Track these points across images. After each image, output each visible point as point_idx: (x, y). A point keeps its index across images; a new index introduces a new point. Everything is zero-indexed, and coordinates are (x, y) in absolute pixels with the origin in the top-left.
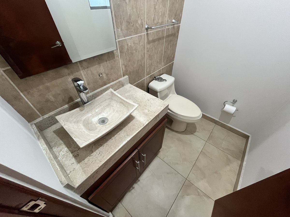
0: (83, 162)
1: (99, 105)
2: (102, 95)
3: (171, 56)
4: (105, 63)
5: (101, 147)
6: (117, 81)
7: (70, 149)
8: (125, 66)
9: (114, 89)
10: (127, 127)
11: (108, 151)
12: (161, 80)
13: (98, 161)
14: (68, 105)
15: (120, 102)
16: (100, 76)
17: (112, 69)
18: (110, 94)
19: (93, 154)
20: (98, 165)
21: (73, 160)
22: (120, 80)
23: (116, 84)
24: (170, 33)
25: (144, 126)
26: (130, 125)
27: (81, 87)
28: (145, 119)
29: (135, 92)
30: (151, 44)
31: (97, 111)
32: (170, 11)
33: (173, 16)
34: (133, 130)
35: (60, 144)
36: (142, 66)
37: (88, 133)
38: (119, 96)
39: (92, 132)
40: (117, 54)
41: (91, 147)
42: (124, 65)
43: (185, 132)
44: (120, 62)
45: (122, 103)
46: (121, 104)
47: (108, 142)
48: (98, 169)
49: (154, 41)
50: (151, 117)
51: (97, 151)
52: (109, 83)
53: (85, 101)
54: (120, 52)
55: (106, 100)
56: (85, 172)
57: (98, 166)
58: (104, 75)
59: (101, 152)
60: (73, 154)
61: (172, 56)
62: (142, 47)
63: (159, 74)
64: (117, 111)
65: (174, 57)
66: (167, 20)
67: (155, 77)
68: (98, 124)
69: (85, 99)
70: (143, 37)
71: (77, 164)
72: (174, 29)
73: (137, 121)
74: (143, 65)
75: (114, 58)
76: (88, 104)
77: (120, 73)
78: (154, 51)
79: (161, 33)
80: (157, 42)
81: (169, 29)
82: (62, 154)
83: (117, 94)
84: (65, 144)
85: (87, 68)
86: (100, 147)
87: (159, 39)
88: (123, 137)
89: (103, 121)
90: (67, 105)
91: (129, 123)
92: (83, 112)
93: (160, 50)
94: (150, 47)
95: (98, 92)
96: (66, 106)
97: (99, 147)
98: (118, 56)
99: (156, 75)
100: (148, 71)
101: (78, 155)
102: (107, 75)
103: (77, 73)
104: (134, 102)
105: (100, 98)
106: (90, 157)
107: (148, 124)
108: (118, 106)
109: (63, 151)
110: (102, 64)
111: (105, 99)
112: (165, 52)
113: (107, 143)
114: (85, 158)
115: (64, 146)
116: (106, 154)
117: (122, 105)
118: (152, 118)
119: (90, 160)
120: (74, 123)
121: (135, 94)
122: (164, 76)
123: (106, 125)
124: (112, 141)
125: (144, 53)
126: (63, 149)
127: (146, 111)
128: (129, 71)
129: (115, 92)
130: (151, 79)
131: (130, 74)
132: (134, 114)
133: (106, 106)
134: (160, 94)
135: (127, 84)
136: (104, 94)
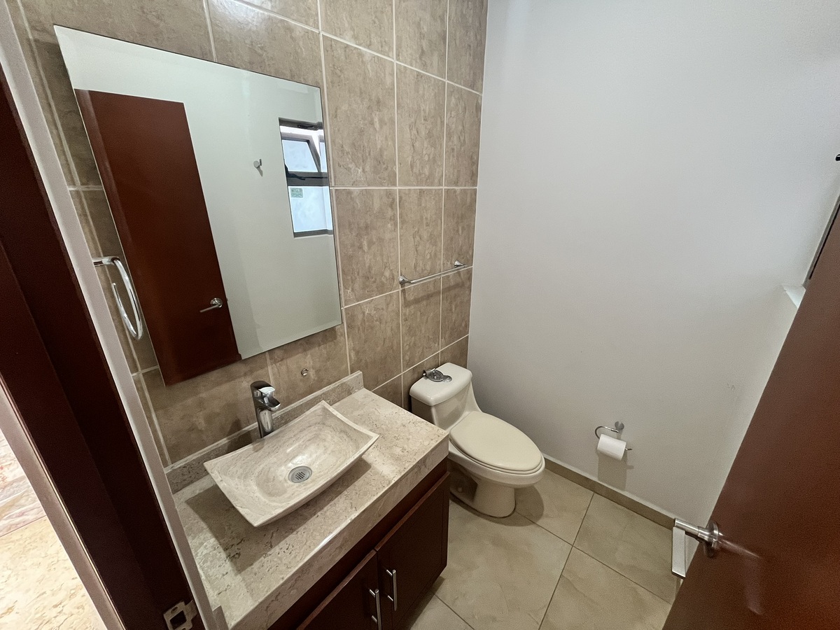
0: (249, 569)
1: (294, 439)
2: (303, 416)
3: (461, 325)
4: (317, 348)
5: (291, 536)
6: (338, 383)
7: (222, 541)
8: (357, 353)
9: (328, 401)
10: (351, 487)
11: (308, 544)
12: (439, 377)
13: (283, 568)
14: (229, 439)
15: (342, 431)
16: (302, 374)
17: (328, 359)
18: (319, 412)
19: (272, 550)
20: (281, 576)
21: (228, 566)
22: (345, 381)
23: (333, 390)
24: (452, 283)
25: (390, 485)
26: (359, 482)
27: (266, 400)
28: (394, 469)
29: (376, 407)
30: (412, 307)
31: (288, 451)
32: (446, 249)
33: (455, 256)
34: (365, 494)
35: (201, 531)
36: (393, 350)
37: (267, 502)
38: (339, 416)
39: (274, 498)
40: (341, 330)
41: (270, 536)
42: (354, 349)
43: (512, 518)
44: (347, 345)
45: (345, 432)
46: (342, 434)
47: (309, 522)
48: (282, 585)
49: (417, 301)
50: (407, 465)
51: (283, 544)
52: (320, 388)
53: (267, 429)
54: (348, 327)
55: (310, 426)
56: (251, 592)
57: (283, 578)
58: (312, 373)
59: (291, 547)
60: (228, 551)
61: (463, 325)
62: (392, 314)
63: (433, 364)
64: (332, 451)
65: (467, 326)
66: (444, 264)
67: (424, 372)
68: (288, 481)
69: (268, 425)
70: (395, 297)
71: (236, 575)
72: (460, 275)
73: (377, 473)
74: (394, 348)
75: (335, 338)
76: (273, 436)
77: (344, 366)
78: (418, 320)
79: (431, 287)
80: (425, 303)
81: (448, 277)
82: (203, 554)
83: (335, 413)
84: (211, 529)
85: (282, 360)
86: (289, 535)
87: (429, 297)
88: (341, 511)
89: (300, 475)
90: (225, 439)
91: (358, 478)
92: (261, 452)
93: (432, 314)
94: (410, 312)
95: (294, 410)
96: (224, 441)
97: (287, 534)
98: (343, 335)
99: (428, 366)
100: (407, 358)
101: (239, 554)
102: (318, 371)
103: (260, 372)
104: (371, 430)
105: (297, 423)
106: (266, 559)
107: (400, 480)
108: (336, 439)
109: (206, 546)
110: (309, 352)
111: (308, 425)
112: (444, 318)
113: (305, 526)
114: (255, 560)
115: (209, 535)
116: (302, 551)
117: (345, 437)
118: (409, 466)
119: (265, 565)
120: (238, 477)
121: (376, 412)
122: (446, 369)
123: (307, 484)
124: (319, 519)
125: (398, 324)
126: (205, 541)
127: (398, 451)
128: (363, 361)
129: (331, 409)
130: (416, 376)
131: (367, 366)
132: (369, 458)
133: (309, 440)
134: (437, 411)
135: (359, 389)
136: (308, 413)
